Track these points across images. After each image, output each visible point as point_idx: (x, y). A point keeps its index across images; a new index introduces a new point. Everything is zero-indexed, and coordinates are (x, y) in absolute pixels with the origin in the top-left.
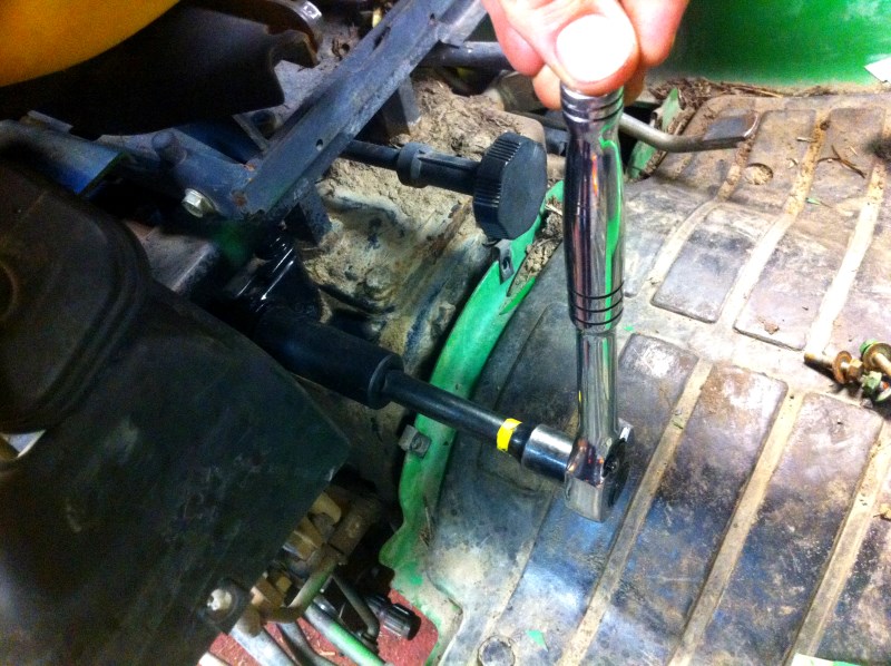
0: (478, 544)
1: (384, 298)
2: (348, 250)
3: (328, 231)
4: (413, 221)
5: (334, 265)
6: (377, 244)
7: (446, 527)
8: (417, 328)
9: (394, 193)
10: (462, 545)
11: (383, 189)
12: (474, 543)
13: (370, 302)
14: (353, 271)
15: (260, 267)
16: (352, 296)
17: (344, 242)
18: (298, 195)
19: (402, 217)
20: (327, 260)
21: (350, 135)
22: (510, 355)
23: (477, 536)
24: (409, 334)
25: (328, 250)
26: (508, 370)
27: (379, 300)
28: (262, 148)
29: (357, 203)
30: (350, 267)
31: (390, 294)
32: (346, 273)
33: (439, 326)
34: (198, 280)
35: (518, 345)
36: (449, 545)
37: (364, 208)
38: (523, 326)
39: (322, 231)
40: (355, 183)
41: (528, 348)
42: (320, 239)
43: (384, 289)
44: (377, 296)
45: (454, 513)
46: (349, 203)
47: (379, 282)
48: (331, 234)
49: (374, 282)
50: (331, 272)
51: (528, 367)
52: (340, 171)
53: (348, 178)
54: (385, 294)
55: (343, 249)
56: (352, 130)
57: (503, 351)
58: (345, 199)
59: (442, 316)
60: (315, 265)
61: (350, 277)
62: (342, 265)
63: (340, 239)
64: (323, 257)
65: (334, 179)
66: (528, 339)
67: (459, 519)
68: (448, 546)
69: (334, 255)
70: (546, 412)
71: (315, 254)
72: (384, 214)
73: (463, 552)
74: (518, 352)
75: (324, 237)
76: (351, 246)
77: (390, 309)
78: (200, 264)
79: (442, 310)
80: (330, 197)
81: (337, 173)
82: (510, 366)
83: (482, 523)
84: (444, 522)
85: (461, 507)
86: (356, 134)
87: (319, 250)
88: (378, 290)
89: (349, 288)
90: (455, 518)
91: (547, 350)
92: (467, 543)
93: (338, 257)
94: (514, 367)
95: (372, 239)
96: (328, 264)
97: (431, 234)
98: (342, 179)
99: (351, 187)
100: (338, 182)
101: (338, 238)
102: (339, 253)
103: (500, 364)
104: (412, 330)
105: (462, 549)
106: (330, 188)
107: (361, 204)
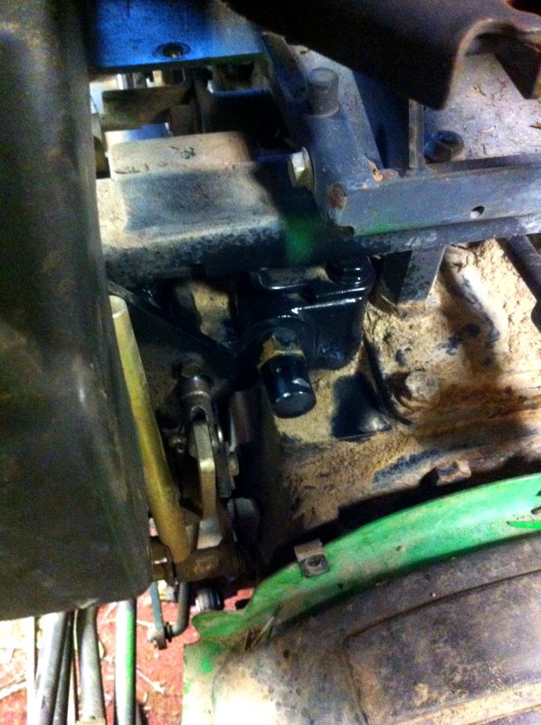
0: (278, 704)
1: (409, 408)
2: (422, 331)
3: (419, 298)
4: (509, 360)
5: (396, 334)
6: (454, 350)
7: (270, 656)
8: (414, 460)
9: (517, 319)
10: (266, 688)
11: (511, 304)
12: (277, 698)
13: (393, 398)
14: (407, 356)
15: (318, 280)
16: (384, 377)
17: (426, 322)
18: (413, 243)
19: (502, 346)
20: (394, 324)
21: (523, 229)
22: (476, 575)
23: (285, 697)
24: (402, 458)
25: (404, 316)
26: (460, 588)
27: (404, 405)
28: (411, 166)
29: (474, 297)
30: (408, 349)
31: (419, 409)
32: (399, 352)
33: (437, 478)
34: (238, 244)
35: (494, 573)
36: (257, 673)
37: (476, 306)
38: (518, 560)
39: (413, 294)
40: (490, 276)
41: (501, 588)
42: (405, 301)
43: (416, 400)
44: (404, 399)
45: (286, 654)
46: (467, 289)
47: (418, 389)
48: (420, 304)
49: (413, 385)
50: (387, 337)
51: (481, 607)
52: (488, 254)
53: (490, 266)
54: (413, 404)
55: (419, 327)
56: (531, 225)
57: (474, 564)
58: (466, 283)
59: (448, 472)
60: (380, 318)
61: (399, 357)
62: (402, 340)
63: (426, 315)
64: (393, 318)
65: (476, 256)
66: (510, 579)
67: (285, 665)
68: (255, 673)
69: (405, 324)
70: (454, 670)
71: (388, 309)
72: (489, 328)
73: (261, 695)
74: (486, 581)
75: (410, 302)
76: (429, 330)
77: (406, 422)
78: (251, 231)
79: (455, 466)
80: (455, 270)
81: (482, 253)
82: (466, 587)
83: (298, 691)
84: (272, 650)
85: (296, 658)
86: (531, 232)
87: (396, 310)
88: (408, 394)
89: (388, 366)
90: (283, 659)
91: (517, 611)
92: (271, 691)
93: (407, 328)
94: (468, 592)
95: (454, 342)
96: (393, 328)
97: (513, 388)
98: (483, 262)
99: (483, 277)
100: (477, 262)
101: (423, 312)
102: (411, 327)
103: (459, 574)
104: (408, 458)
105: (262, 691)
106: (464, 261)
107: (477, 300)
